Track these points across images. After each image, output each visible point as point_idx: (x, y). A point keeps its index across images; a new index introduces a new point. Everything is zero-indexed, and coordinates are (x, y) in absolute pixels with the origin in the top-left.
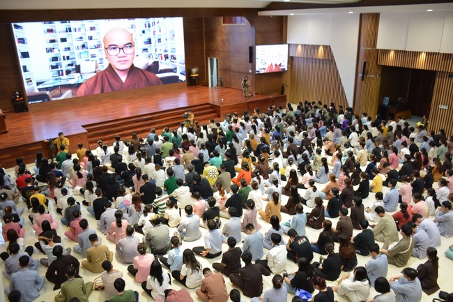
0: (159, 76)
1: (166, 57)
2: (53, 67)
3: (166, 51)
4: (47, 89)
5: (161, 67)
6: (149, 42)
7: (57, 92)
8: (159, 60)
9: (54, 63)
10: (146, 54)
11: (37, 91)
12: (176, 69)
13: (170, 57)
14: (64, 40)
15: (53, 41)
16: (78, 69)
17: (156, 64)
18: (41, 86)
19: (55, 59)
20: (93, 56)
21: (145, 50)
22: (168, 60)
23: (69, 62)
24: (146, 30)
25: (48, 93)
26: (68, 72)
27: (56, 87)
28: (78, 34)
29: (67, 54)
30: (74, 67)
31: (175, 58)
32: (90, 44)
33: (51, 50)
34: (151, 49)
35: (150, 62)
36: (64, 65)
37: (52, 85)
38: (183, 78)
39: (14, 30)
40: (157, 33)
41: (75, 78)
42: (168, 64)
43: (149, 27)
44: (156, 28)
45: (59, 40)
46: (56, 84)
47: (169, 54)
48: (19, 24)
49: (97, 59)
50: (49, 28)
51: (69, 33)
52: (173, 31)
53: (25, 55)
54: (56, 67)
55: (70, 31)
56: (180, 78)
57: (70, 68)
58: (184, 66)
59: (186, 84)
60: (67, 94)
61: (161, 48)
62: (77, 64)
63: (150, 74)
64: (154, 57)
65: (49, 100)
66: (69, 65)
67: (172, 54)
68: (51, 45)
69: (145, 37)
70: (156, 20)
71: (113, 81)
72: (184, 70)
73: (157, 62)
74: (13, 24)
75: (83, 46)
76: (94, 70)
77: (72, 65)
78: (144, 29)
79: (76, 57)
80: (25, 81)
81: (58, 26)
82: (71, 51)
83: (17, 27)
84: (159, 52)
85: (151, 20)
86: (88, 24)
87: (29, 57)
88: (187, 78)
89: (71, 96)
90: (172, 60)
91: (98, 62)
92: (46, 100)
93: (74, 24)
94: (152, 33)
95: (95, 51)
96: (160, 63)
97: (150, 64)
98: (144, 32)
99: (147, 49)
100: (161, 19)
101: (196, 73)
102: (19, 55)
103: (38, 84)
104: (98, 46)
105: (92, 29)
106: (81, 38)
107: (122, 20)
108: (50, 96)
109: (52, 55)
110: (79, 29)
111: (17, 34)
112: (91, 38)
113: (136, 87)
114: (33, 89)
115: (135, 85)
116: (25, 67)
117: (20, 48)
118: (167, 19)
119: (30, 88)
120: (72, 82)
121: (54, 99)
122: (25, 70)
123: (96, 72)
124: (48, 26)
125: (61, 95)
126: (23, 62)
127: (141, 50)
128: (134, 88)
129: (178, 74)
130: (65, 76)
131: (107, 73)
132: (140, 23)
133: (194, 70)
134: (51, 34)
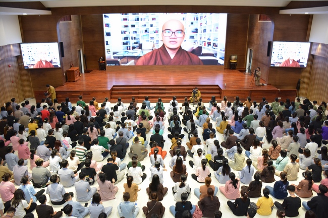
0: (201, 58)
1: (209, 44)
2: (124, 44)
3: (209, 39)
4: (119, 57)
5: (204, 51)
6: (196, 31)
7: (125, 60)
8: (202, 45)
9: (125, 41)
10: (192, 40)
11: (113, 58)
12: (216, 54)
13: (212, 45)
14: (133, 26)
15: (126, 26)
16: (140, 47)
17: (200, 49)
18: (115, 55)
19: (126, 38)
20: (152, 39)
21: (192, 37)
22: (210, 47)
23: (135, 41)
24: (195, 22)
25: (119, 60)
26: (134, 48)
27: (124, 57)
28: (143, 23)
29: (134, 35)
30: (138, 45)
31: (216, 46)
32: (151, 30)
33: (124, 32)
34: (197, 37)
35: (195, 47)
36: (132, 43)
37: (122, 56)
38: (222, 62)
39: (104, 18)
40: (204, 25)
41: (137, 52)
42: (210, 50)
43: (197, 20)
44: (203, 21)
45: (130, 26)
46: (125, 55)
47: (212, 42)
48: (107, 15)
49: (155, 41)
50: (125, 18)
51: (137, 21)
52: (217, 24)
53: (108, 34)
54: (126, 44)
55: (138, 20)
56: (219, 62)
57: (135, 45)
58: (224, 52)
59: (224, 67)
60: (131, 63)
61: (205, 37)
62: (140, 43)
63: (194, 56)
64: (199, 43)
65: (119, 65)
66: (135, 43)
67: (215, 42)
68: (125, 29)
69: (193, 28)
70: (204, 14)
71: (164, 58)
72: (224, 56)
73: (201, 47)
74: (103, 15)
75: (146, 31)
76: (152, 48)
77: (136, 43)
78: (193, 21)
79: (140, 38)
80: (106, 51)
81: (131, 16)
82: (137, 34)
83: (106, 16)
84: (203, 40)
85: (199, 15)
86: (151, 15)
87: (110, 35)
88: (225, 62)
89: (133, 64)
90: (214, 47)
91: (155, 43)
92: (117, 64)
93: (141, 15)
94: (199, 25)
95: (154, 35)
96: (203, 49)
97: (194, 48)
98: (192, 23)
99: (193, 37)
100: (208, 15)
101: (235, 60)
102: (105, 34)
103: (114, 53)
104: (156, 32)
105: (153, 19)
106: (145, 25)
107: (176, 14)
108: (120, 62)
109: (125, 35)
110: (144, 19)
111: (105, 21)
112: (152, 26)
113: (181, 64)
114: (110, 57)
115: (181, 62)
116: (107, 42)
117: (106, 30)
118: (213, 14)
119: (109, 56)
120: (135, 55)
121: (122, 65)
122: (107, 44)
123: (152, 50)
124: (124, 16)
125: (127, 62)
126: (106, 38)
127: (189, 37)
128: (179, 64)
129: (217, 58)
130: (131, 50)
131: (160, 51)
132: (190, 16)
133: (233, 57)
134: (125, 21)
